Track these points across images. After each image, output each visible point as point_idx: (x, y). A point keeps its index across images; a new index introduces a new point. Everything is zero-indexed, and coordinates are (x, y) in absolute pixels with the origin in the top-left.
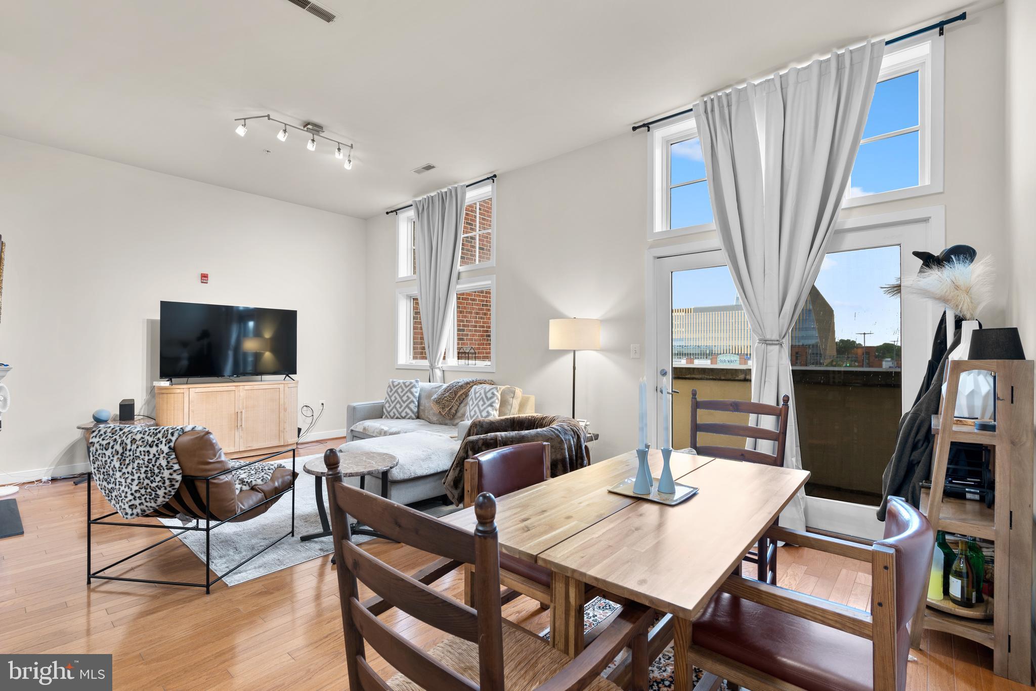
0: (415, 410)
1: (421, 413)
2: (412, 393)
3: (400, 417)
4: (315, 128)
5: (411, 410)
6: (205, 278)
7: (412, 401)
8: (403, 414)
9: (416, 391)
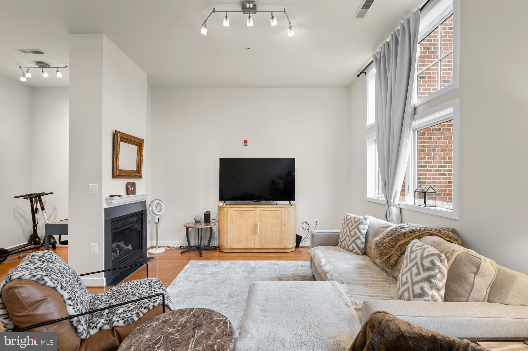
0: (362, 246)
1: (368, 250)
2: (359, 230)
3: (348, 249)
5: (357, 246)
6: (246, 143)
7: (359, 238)
8: (351, 248)
9: (364, 229)
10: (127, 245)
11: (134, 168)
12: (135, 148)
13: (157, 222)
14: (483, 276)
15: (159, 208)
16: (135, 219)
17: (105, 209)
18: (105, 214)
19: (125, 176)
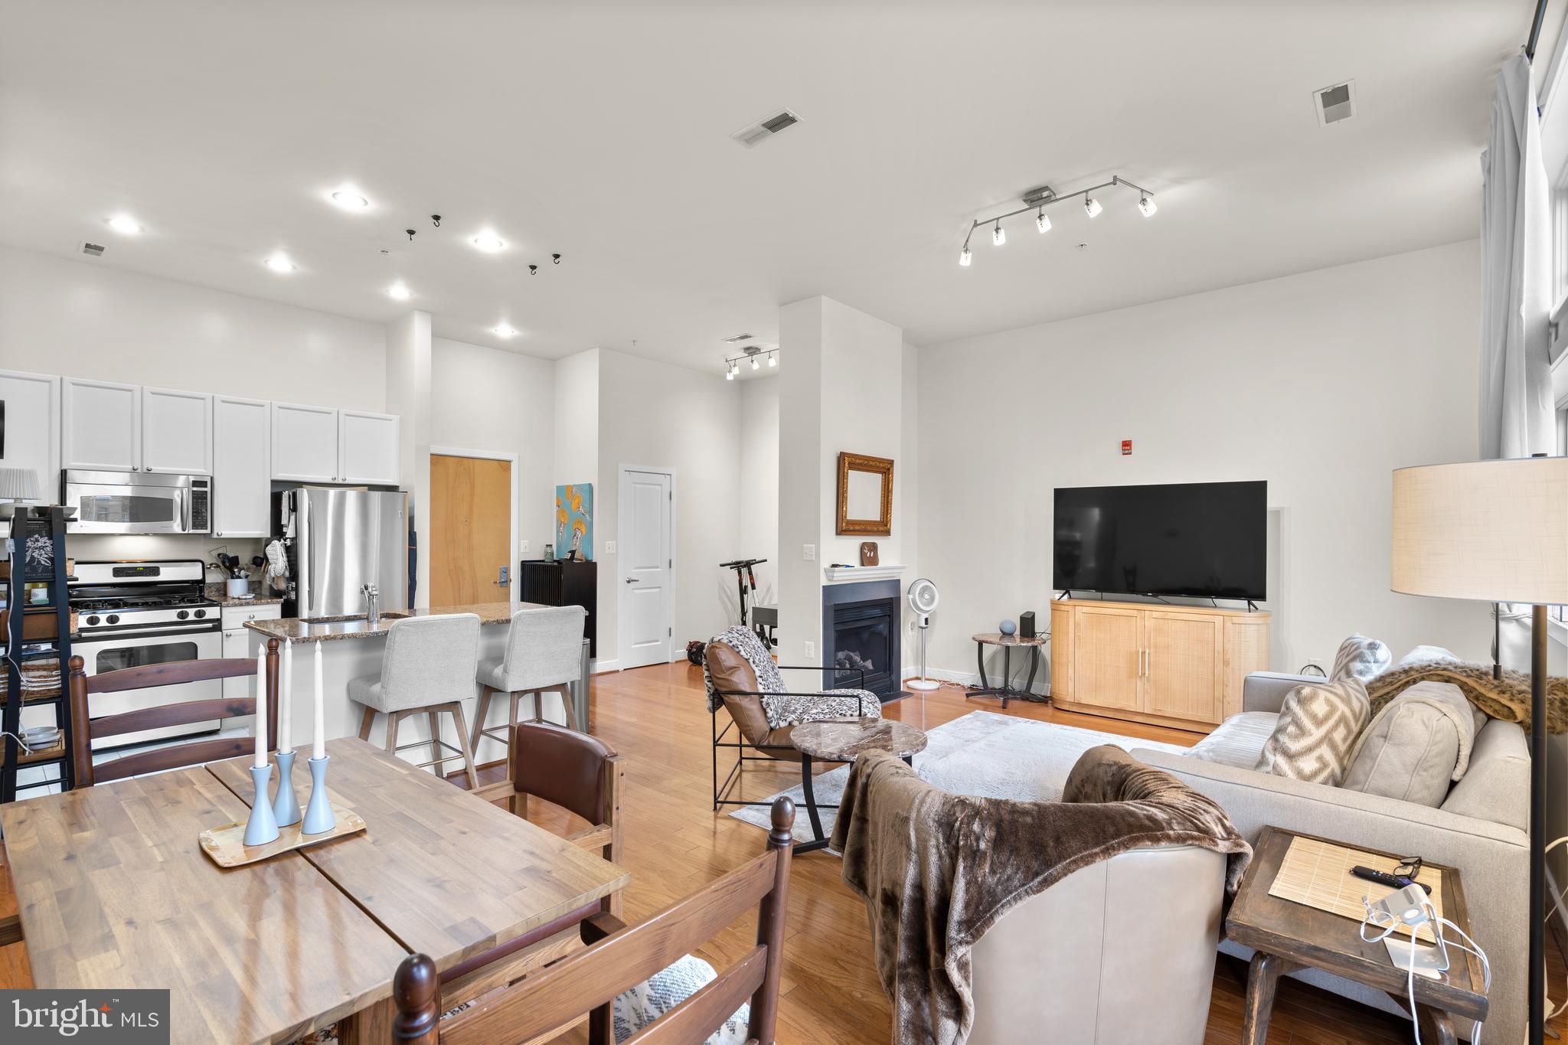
4: (1036, 197)
6: (1126, 448)
10: (864, 659)
11: (876, 516)
12: (877, 478)
13: (924, 625)
14: (1399, 745)
15: (927, 596)
16: (877, 612)
17: (823, 587)
18: (824, 595)
19: (858, 531)
